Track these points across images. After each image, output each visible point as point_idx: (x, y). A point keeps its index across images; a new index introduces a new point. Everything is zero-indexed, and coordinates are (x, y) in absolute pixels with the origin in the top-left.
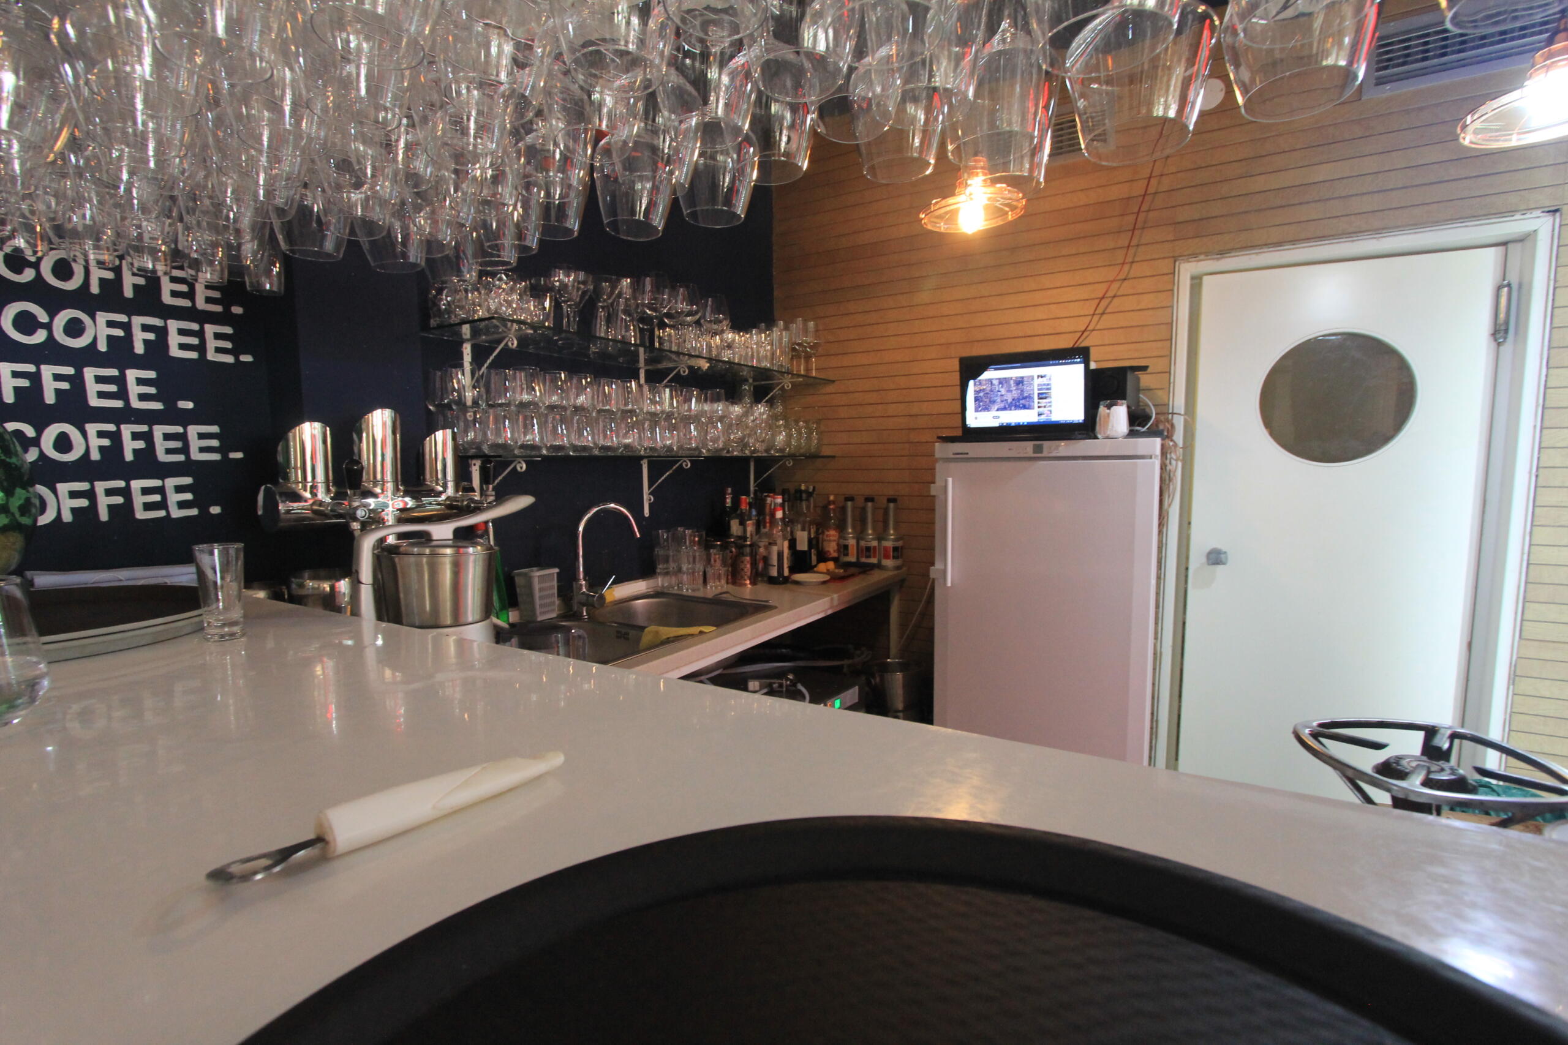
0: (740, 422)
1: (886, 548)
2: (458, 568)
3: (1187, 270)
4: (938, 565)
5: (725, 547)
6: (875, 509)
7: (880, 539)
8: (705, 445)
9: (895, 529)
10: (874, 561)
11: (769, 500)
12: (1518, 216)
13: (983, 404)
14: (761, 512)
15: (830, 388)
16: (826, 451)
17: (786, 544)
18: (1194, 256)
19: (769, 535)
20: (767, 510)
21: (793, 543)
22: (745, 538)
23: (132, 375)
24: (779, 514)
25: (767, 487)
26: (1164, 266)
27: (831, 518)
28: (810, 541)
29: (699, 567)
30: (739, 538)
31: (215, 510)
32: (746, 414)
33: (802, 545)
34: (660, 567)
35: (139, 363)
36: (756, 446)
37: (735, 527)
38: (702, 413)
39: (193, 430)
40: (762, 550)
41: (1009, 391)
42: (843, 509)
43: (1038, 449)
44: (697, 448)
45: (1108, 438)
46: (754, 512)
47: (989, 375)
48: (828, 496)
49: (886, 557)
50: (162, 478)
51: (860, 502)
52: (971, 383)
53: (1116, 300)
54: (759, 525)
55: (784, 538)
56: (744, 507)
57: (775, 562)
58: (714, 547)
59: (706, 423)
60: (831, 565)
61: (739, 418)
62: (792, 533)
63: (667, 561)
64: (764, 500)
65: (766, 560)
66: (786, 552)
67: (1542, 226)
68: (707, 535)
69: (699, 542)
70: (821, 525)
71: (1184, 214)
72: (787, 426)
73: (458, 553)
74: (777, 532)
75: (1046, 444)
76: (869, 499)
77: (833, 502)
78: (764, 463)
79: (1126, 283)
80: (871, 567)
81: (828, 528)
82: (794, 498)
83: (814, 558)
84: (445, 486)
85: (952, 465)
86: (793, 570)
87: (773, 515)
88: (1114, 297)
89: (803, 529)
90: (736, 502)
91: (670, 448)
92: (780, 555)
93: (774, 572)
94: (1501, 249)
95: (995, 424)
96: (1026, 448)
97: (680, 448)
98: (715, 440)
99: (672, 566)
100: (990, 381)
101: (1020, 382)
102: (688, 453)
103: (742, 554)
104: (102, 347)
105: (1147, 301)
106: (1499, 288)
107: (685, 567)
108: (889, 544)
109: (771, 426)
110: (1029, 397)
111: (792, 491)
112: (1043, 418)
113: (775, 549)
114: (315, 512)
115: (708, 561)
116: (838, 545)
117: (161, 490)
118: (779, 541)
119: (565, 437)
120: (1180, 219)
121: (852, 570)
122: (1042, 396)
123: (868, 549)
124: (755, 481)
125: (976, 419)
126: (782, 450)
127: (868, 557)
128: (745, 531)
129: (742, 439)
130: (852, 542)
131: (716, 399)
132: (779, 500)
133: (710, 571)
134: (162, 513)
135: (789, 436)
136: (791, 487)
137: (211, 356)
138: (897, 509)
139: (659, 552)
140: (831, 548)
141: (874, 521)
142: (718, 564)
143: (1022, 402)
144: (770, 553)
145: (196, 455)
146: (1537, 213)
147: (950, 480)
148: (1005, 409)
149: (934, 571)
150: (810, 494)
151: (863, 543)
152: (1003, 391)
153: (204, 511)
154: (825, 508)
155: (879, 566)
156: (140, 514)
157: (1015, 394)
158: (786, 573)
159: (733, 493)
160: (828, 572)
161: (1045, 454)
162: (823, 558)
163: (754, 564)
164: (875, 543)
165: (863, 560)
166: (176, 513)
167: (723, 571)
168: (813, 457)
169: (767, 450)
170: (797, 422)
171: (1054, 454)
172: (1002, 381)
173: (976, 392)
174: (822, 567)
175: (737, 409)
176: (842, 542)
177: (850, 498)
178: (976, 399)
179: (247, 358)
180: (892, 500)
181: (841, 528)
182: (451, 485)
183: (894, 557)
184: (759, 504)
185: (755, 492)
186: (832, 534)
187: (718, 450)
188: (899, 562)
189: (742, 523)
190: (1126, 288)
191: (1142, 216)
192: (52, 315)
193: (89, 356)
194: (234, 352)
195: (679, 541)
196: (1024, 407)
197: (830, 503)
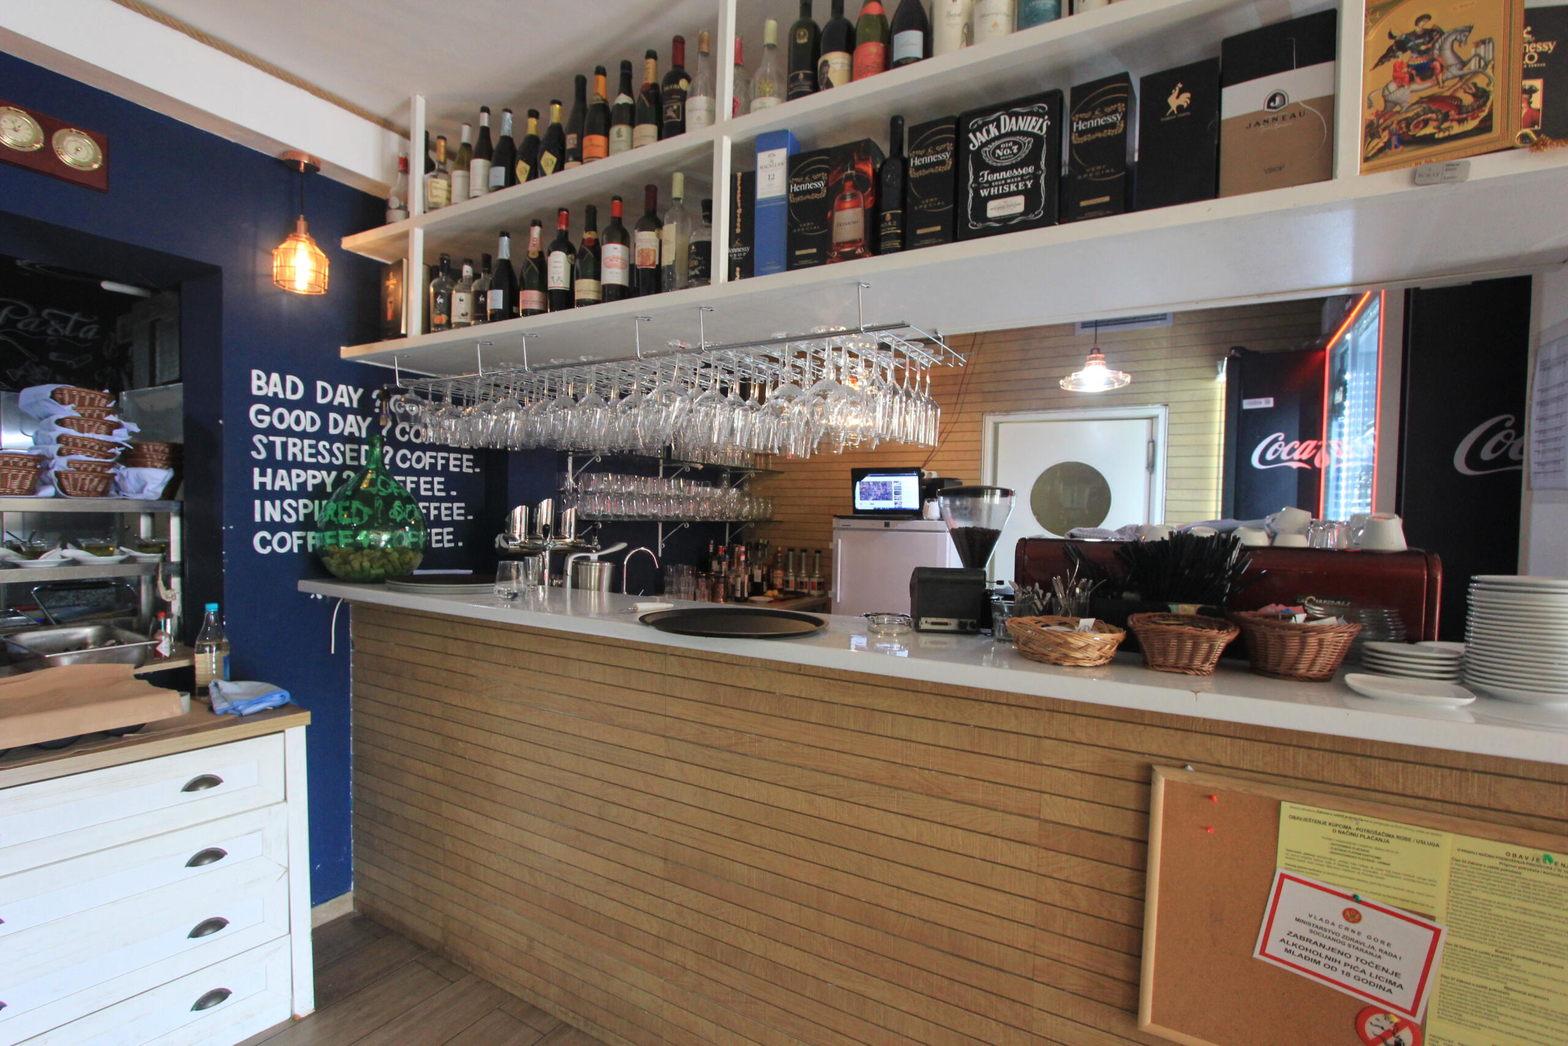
0: (720, 500)
1: (813, 583)
2: (601, 571)
3: (989, 421)
4: (833, 590)
5: (707, 577)
6: (807, 557)
7: (810, 576)
8: (698, 514)
9: (820, 571)
10: (806, 591)
11: (737, 549)
12: (1150, 406)
13: (865, 496)
14: (732, 555)
15: (781, 476)
16: (777, 518)
17: (746, 577)
18: (993, 412)
19: (737, 571)
20: (736, 555)
21: (751, 578)
22: (721, 572)
23: (436, 479)
24: (743, 558)
25: (737, 540)
26: (977, 416)
27: (778, 562)
28: (763, 576)
29: (692, 589)
30: (717, 572)
31: (460, 544)
32: (724, 495)
33: (758, 579)
34: (667, 589)
35: (439, 474)
36: (731, 515)
37: (715, 565)
38: (697, 494)
39: (456, 505)
40: (731, 580)
41: (879, 489)
42: (787, 556)
43: (887, 525)
44: (693, 516)
45: (929, 520)
46: (727, 557)
47: (867, 479)
48: (777, 547)
49: (813, 588)
50: (443, 528)
51: (798, 552)
52: (858, 483)
53: (951, 434)
54: (730, 565)
55: (746, 573)
56: (721, 553)
57: (739, 588)
58: (702, 577)
59: (698, 500)
60: (776, 592)
61: (720, 498)
62: (751, 571)
63: (671, 585)
64: (733, 549)
65: (734, 587)
66: (746, 581)
67: (1160, 411)
68: (697, 570)
69: (692, 574)
70: (771, 568)
71: (988, 387)
72: (751, 502)
73: (601, 565)
74: (742, 569)
75: (892, 522)
76: (804, 551)
77: (781, 552)
78: (735, 525)
79: (957, 425)
80: (803, 595)
81: (776, 569)
82: (753, 548)
83: (765, 588)
84: (570, 536)
85: (842, 532)
86: (750, 594)
87: (739, 558)
88: (950, 432)
89: (759, 569)
90: (716, 550)
91: (678, 516)
92: (742, 584)
93: (738, 595)
94: (1149, 421)
95: (871, 508)
96: (881, 524)
97: (684, 516)
98: (704, 511)
99: (675, 588)
100: (869, 483)
101: (884, 484)
102: (687, 519)
103: (718, 582)
104: (427, 468)
105: (968, 436)
106: (1149, 442)
107: (682, 589)
108: (815, 580)
109: (740, 501)
110: (890, 494)
111: (753, 544)
112: (897, 506)
113: (739, 580)
114: (521, 547)
115: (697, 586)
116: (783, 580)
117: (441, 534)
118: (742, 575)
119: (624, 509)
120: (986, 390)
121: (789, 596)
122: (896, 493)
123: (802, 583)
124: (729, 535)
125: (861, 504)
126: (746, 517)
127: (802, 588)
128: (721, 568)
129: (721, 511)
130: (792, 578)
131: (706, 485)
132: (743, 549)
133: (698, 592)
134: (440, 545)
135: (752, 508)
136: (753, 541)
137: (465, 470)
138: (821, 557)
139: (666, 578)
140: (778, 582)
141: (807, 565)
142: (703, 588)
143: (886, 496)
144: (736, 583)
145: (456, 518)
146: (1158, 406)
147: (840, 541)
148: (876, 499)
149: (830, 594)
150: (765, 546)
151: (799, 579)
152: (875, 489)
153: (456, 544)
154: (775, 556)
155: (809, 595)
156: (434, 545)
157: (882, 491)
158: (746, 595)
159: (714, 543)
160: (773, 596)
161: (891, 527)
162: (771, 587)
163: (726, 588)
164: (806, 580)
165: (799, 590)
166: (447, 545)
167: (706, 592)
168: (769, 521)
169: (737, 517)
170: (757, 498)
171: (895, 528)
172: (875, 483)
173: (861, 489)
174: (770, 593)
175: (719, 492)
176: (786, 578)
177: (792, 550)
178: (861, 493)
179: (477, 470)
180: (818, 551)
181: (785, 569)
182: (573, 536)
183: (819, 589)
184: (731, 552)
185: (729, 543)
186: (779, 573)
187: (704, 517)
188: (820, 592)
189: (720, 563)
190: (956, 427)
191: (964, 387)
192: (412, 454)
193: (421, 473)
194: (473, 467)
195: (680, 573)
196: (887, 499)
197: (778, 552)
